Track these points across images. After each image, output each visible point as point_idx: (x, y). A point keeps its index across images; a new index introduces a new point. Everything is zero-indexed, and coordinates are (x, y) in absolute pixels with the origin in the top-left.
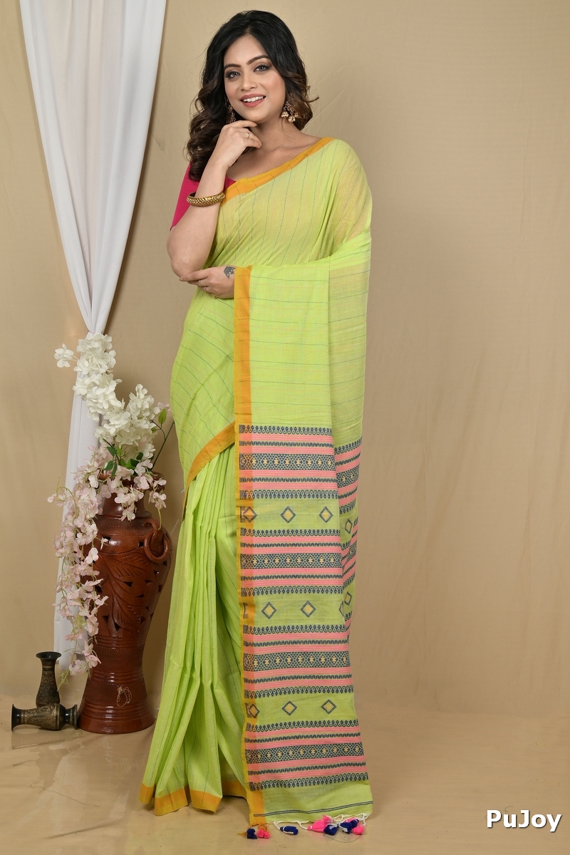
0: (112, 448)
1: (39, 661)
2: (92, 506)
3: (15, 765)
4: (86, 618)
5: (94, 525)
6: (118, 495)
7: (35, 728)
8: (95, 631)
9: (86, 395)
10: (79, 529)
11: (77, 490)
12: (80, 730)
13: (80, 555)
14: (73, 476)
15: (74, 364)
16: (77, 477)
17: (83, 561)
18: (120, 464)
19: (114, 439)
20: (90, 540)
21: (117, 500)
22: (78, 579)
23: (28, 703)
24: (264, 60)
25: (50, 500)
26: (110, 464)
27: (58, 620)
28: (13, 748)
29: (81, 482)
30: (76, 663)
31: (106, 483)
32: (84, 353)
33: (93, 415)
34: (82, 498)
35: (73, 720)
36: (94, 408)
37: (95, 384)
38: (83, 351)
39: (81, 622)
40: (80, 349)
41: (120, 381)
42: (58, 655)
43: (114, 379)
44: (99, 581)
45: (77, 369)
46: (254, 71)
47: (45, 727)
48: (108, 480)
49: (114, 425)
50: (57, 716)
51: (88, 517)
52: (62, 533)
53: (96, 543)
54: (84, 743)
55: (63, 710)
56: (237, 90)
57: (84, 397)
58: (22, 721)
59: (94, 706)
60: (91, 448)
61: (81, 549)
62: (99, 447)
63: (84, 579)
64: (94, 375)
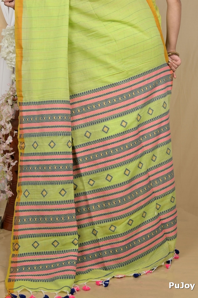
2: (9, 114)
4: (6, 172)
5: (10, 124)
8: (11, 179)
9: (6, 57)
10: (3, 126)
11: (2, 106)
13: (3, 139)
17: (5, 143)
20: (8, 132)
22: (2, 152)
29: (4, 102)
30: (1, 195)
32: (5, 36)
33: (10, 68)
34: (4, 110)
36: (11, 64)
37: (10, 52)
38: (5, 35)
39: (4, 174)
40: (3, 33)
44: (13, 153)
51: (7, 120)
53: (11, 133)
54: (5, 236)
57: (5, 59)
59: (10, 217)
60: (9, 85)
61: (3, 137)
62: (13, 84)
63: (5, 152)
64: (10, 47)
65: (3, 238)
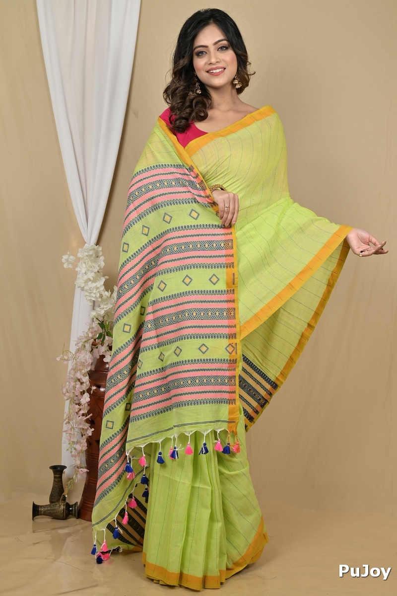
0: (102, 325)
1: (51, 472)
2: (87, 364)
3: (35, 544)
5: (88, 377)
6: (106, 357)
7: (49, 518)
9: (84, 287)
10: (79, 380)
11: (77, 352)
12: (80, 520)
14: (75, 343)
15: (75, 266)
16: (79, 343)
18: (107, 335)
19: (104, 318)
20: (85, 387)
21: (105, 360)
23: (44, 500)
24: (225, 42)
25: (58, 359)
26: (101, 335)
27: (65, 443)
28: (34, 532)
29: (80, 348)
31: (97, 348)
32: (82, 258)
33: (89, 301)
34: (80, 358)
35: (75, 512)
36: (90, 297)
37: (89, 280)
38: (82, 257)
40: (80, 255)
41: (107, 277)
42: (64, 467)
43: (103, 276)
44: (89, 416)
45: (77, 269)
46: (218, 50)
47: (55, 517)
48: (99, 346)
49: (103, 308)
50: (64, 510)
51: (84, 371)
52: (68, 383)
53: (89, 390)
54: (83, 529)
55: (68, 506)
56: (206, 64)
57: (83, 289)
58: (40, 513)
59: (89, 503)
60: (87, 324)
62: (92, 324)
64: (89, 273)
65: (79, 530)
